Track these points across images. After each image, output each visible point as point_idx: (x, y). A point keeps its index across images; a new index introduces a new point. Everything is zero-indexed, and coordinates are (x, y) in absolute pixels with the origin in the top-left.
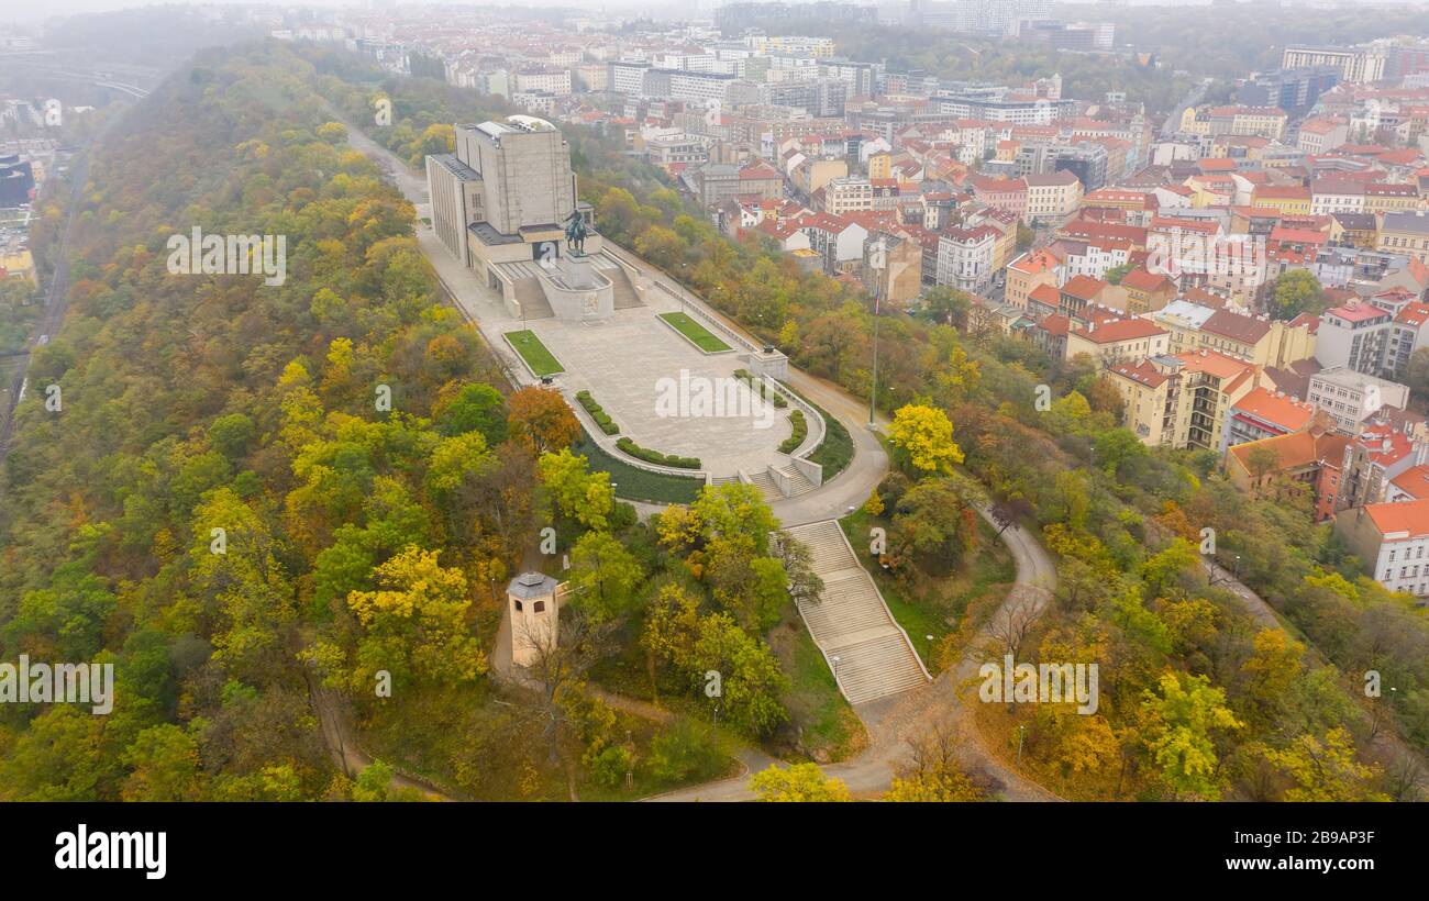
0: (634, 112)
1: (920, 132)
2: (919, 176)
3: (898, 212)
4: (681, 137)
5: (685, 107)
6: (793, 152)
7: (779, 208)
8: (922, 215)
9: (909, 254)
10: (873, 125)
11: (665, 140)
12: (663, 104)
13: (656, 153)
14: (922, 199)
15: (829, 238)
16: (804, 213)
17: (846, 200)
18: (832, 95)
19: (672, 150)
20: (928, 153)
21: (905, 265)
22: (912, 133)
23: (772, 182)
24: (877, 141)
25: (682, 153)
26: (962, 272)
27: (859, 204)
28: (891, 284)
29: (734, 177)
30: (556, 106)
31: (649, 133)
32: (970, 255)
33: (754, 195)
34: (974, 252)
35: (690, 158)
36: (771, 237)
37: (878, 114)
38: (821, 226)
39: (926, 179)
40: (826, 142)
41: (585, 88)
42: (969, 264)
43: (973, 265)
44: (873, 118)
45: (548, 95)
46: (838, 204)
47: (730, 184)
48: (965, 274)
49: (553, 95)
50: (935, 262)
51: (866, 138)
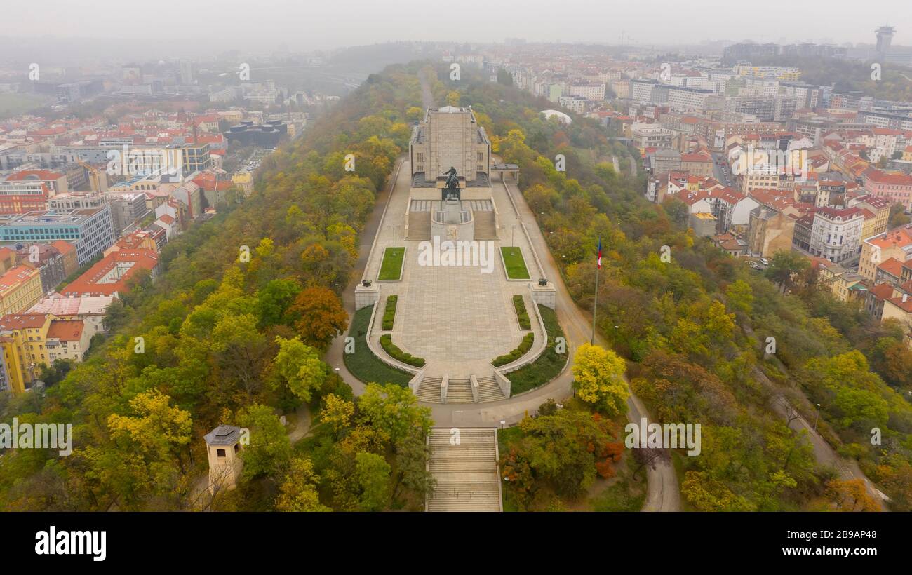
0: (636, 112)
1: (841, 135)
2: (824, 167)
3: (796, 193)
4: (658, 130)
5: (670, 110)
6: (735, 144)
7: (701, 183)
8: (815, 197)
9: (783, 224)
10: (806, 129)
11: (646, 132)
12: (654, 108)
13: (638, 140)
14: (817, 184)
15: (729, 206)
16: (717, 188)
17: (757, 181)
18: (784, 107)
19: (649, 138)
20: (840, 151)
21: (779, 232)
22: (834, 136)
23: (705, 165)
24: (802, 140)
25: (656, 141)
26: (829, 241)
27: (767, 184)
28: (766, 245)
29: (677, 159)
30: (585, 106)
31: (637, 127)
32: (837, 229)
33: (684, 172)
34: (841, 228)
35: (661, 145)
36: (683, 202)
37: (811, 121)
38: (724, 198)
39: (829, 170)
40: (763, 139)
41: (614, 96)
42: (836, 237)
43: (839, 238)
44: (806, 124)
45: (582, 99)
46: (751, 183)
47: (673, 164)
48: (831, 243)
49: (585, 98)
50: (811, 232)
51: (793, 138)
